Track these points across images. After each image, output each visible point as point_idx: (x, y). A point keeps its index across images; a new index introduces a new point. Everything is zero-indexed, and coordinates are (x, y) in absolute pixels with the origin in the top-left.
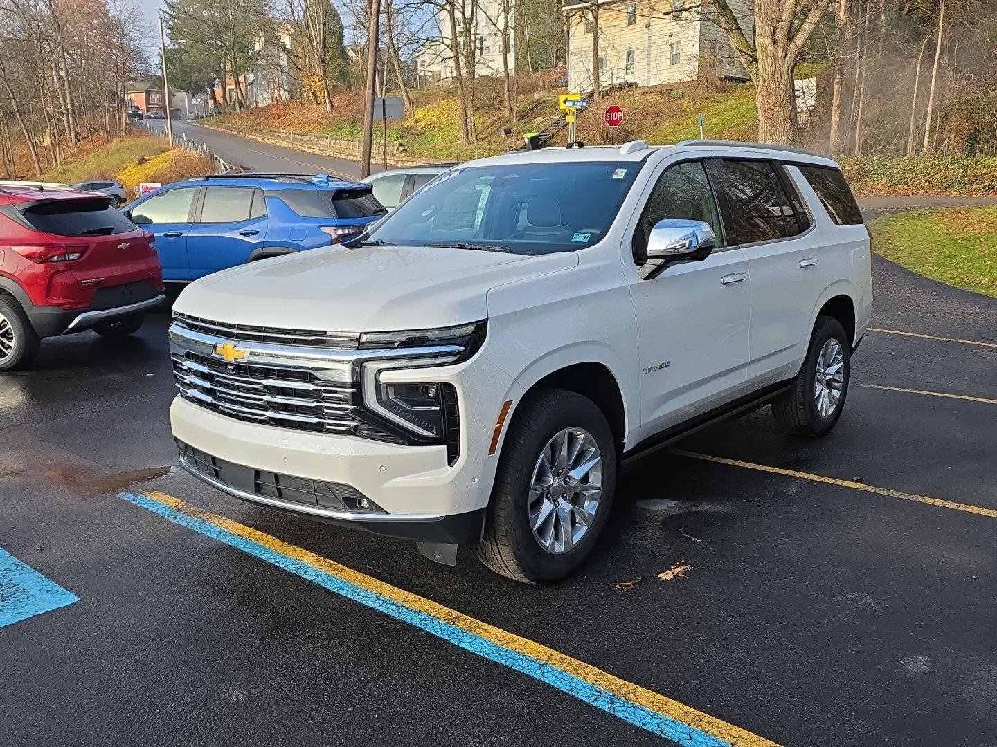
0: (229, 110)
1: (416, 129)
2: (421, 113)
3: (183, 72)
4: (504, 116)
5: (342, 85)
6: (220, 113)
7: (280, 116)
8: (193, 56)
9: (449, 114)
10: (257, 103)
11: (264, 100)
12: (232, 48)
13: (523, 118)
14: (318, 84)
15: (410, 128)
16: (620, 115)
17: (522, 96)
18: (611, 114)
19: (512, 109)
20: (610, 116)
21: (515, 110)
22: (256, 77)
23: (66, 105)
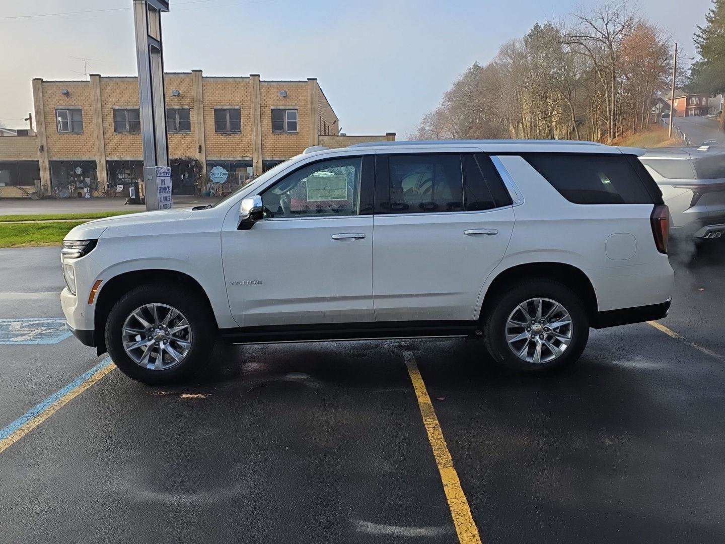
23: (610, 113)
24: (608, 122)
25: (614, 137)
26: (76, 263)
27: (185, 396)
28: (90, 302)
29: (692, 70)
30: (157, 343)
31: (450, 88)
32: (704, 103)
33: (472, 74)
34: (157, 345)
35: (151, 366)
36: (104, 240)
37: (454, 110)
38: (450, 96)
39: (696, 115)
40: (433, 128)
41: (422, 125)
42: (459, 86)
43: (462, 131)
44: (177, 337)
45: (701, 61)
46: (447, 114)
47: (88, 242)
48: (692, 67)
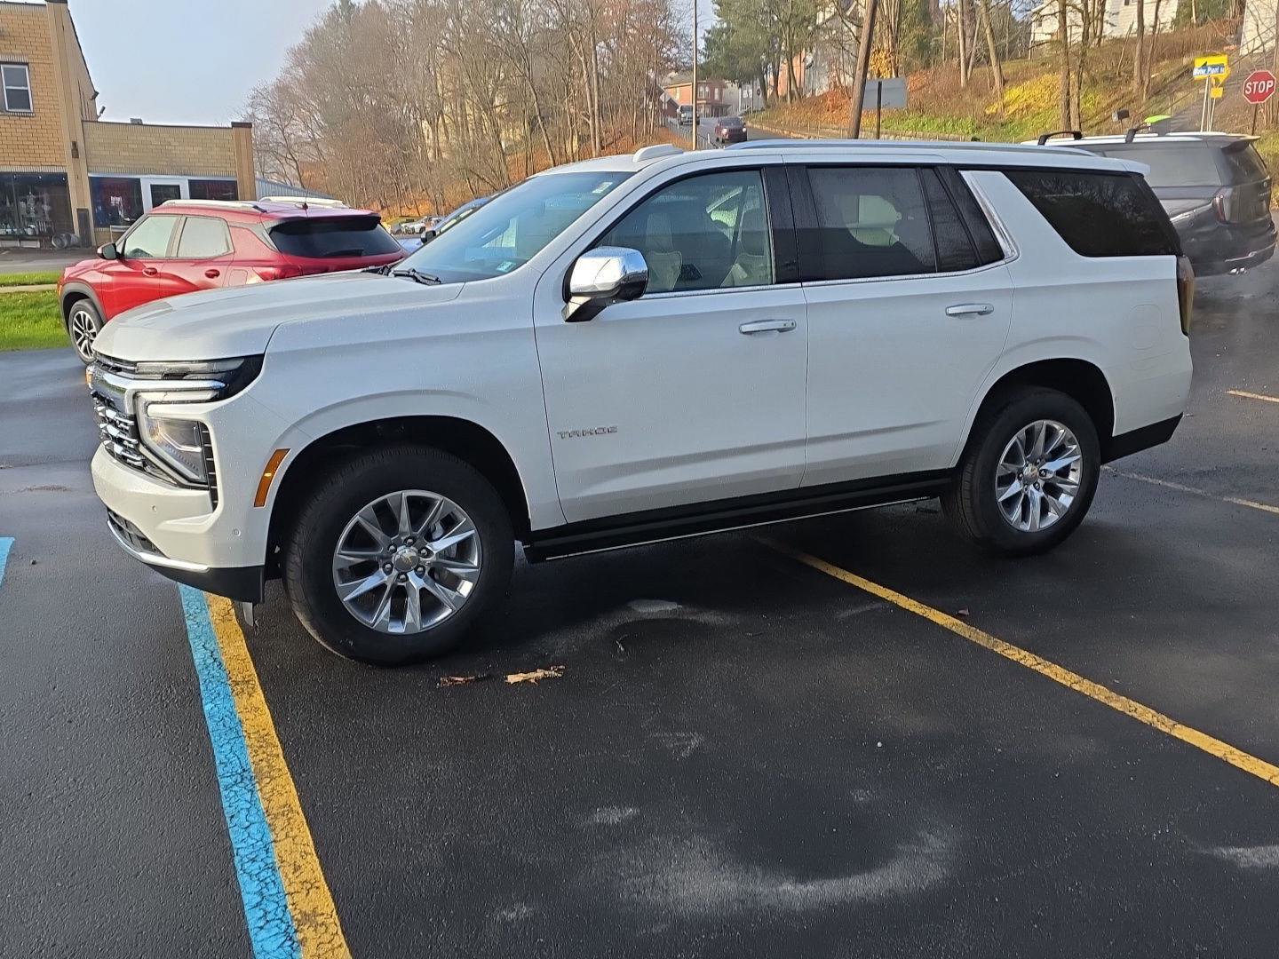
0: (779, 102)
1: (1002, 117)
2: (1013, 93)
3: (728, 57)
4: (1130, 92)
5: (917, 63)
6: (768, 107)
7: (835, 107)
8: (742, 37)
9: (1052, 94)
10: (814, 91)
11: (822, 86)
12: (788, 23)
13: (1157, 94)
14: (884, 62)
15: (992, 116)
16: (1270, 84)
17: (1166, 62)
18: (1255, 83)
19: (1142, 82)
20: (1252, 87)
21: (1146, 83)
22: (816, 56)
23: (592, 106)
24: (590, 122)
25: (603, 148)
26: (213, 413)
27: (512, 679)
28: (259, 500)
29: (707, 40)
30: (403, 576)
31: (300, 39)
32: (717, 97)
33: (339, 16)
34: (403, 581)
35: (397, 629)
36: (279, 355)
37: (311, 82)
38: (299, 56)
39: (708, 116)
40: (273, 116)
41: (250, 110)
42: (316, 36)
43: (331, 124)
44: (449, 558)
45: (718, 27)
46: (297, 91)
47: (242, 362)
48: (707, 35)
